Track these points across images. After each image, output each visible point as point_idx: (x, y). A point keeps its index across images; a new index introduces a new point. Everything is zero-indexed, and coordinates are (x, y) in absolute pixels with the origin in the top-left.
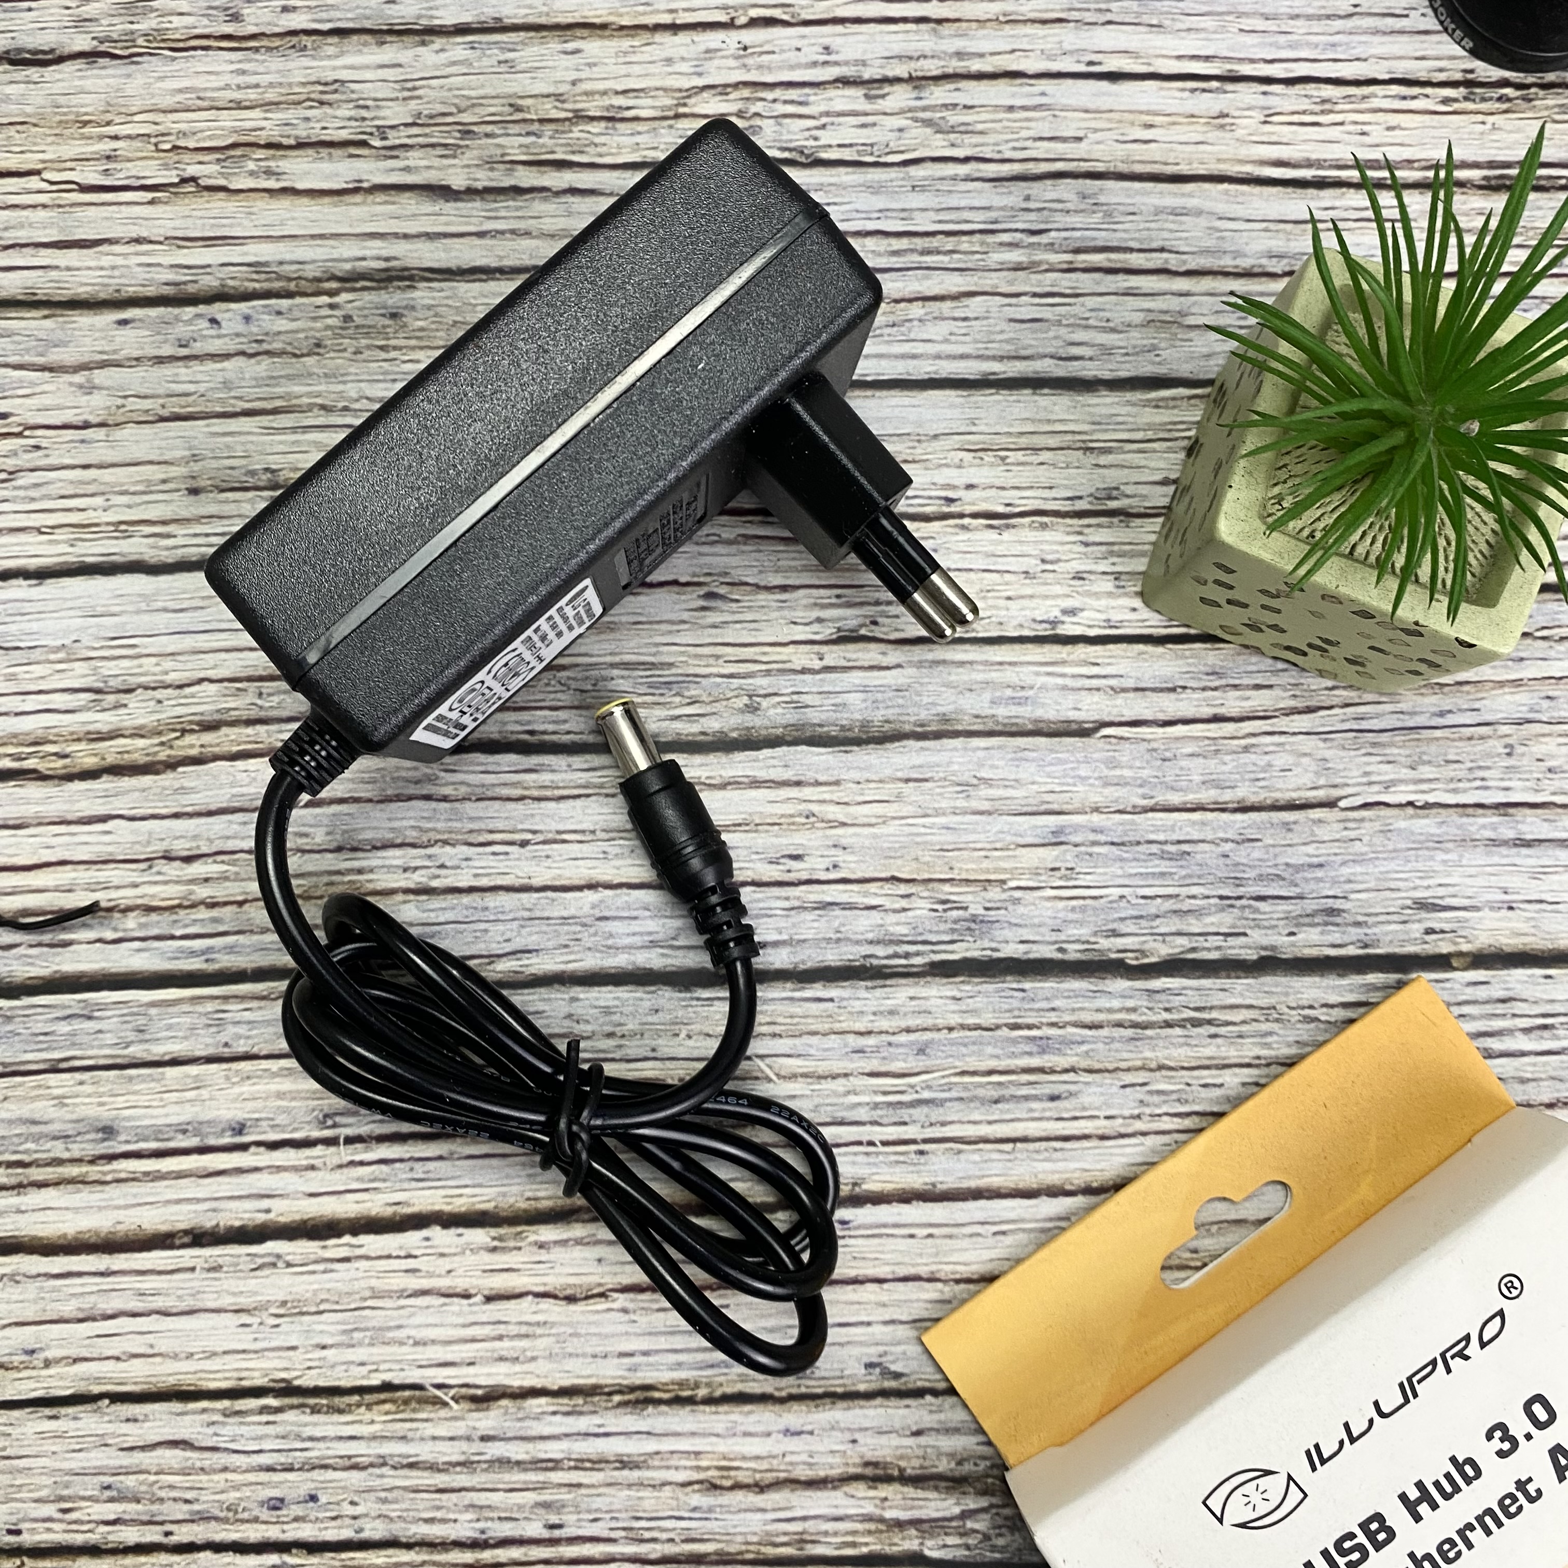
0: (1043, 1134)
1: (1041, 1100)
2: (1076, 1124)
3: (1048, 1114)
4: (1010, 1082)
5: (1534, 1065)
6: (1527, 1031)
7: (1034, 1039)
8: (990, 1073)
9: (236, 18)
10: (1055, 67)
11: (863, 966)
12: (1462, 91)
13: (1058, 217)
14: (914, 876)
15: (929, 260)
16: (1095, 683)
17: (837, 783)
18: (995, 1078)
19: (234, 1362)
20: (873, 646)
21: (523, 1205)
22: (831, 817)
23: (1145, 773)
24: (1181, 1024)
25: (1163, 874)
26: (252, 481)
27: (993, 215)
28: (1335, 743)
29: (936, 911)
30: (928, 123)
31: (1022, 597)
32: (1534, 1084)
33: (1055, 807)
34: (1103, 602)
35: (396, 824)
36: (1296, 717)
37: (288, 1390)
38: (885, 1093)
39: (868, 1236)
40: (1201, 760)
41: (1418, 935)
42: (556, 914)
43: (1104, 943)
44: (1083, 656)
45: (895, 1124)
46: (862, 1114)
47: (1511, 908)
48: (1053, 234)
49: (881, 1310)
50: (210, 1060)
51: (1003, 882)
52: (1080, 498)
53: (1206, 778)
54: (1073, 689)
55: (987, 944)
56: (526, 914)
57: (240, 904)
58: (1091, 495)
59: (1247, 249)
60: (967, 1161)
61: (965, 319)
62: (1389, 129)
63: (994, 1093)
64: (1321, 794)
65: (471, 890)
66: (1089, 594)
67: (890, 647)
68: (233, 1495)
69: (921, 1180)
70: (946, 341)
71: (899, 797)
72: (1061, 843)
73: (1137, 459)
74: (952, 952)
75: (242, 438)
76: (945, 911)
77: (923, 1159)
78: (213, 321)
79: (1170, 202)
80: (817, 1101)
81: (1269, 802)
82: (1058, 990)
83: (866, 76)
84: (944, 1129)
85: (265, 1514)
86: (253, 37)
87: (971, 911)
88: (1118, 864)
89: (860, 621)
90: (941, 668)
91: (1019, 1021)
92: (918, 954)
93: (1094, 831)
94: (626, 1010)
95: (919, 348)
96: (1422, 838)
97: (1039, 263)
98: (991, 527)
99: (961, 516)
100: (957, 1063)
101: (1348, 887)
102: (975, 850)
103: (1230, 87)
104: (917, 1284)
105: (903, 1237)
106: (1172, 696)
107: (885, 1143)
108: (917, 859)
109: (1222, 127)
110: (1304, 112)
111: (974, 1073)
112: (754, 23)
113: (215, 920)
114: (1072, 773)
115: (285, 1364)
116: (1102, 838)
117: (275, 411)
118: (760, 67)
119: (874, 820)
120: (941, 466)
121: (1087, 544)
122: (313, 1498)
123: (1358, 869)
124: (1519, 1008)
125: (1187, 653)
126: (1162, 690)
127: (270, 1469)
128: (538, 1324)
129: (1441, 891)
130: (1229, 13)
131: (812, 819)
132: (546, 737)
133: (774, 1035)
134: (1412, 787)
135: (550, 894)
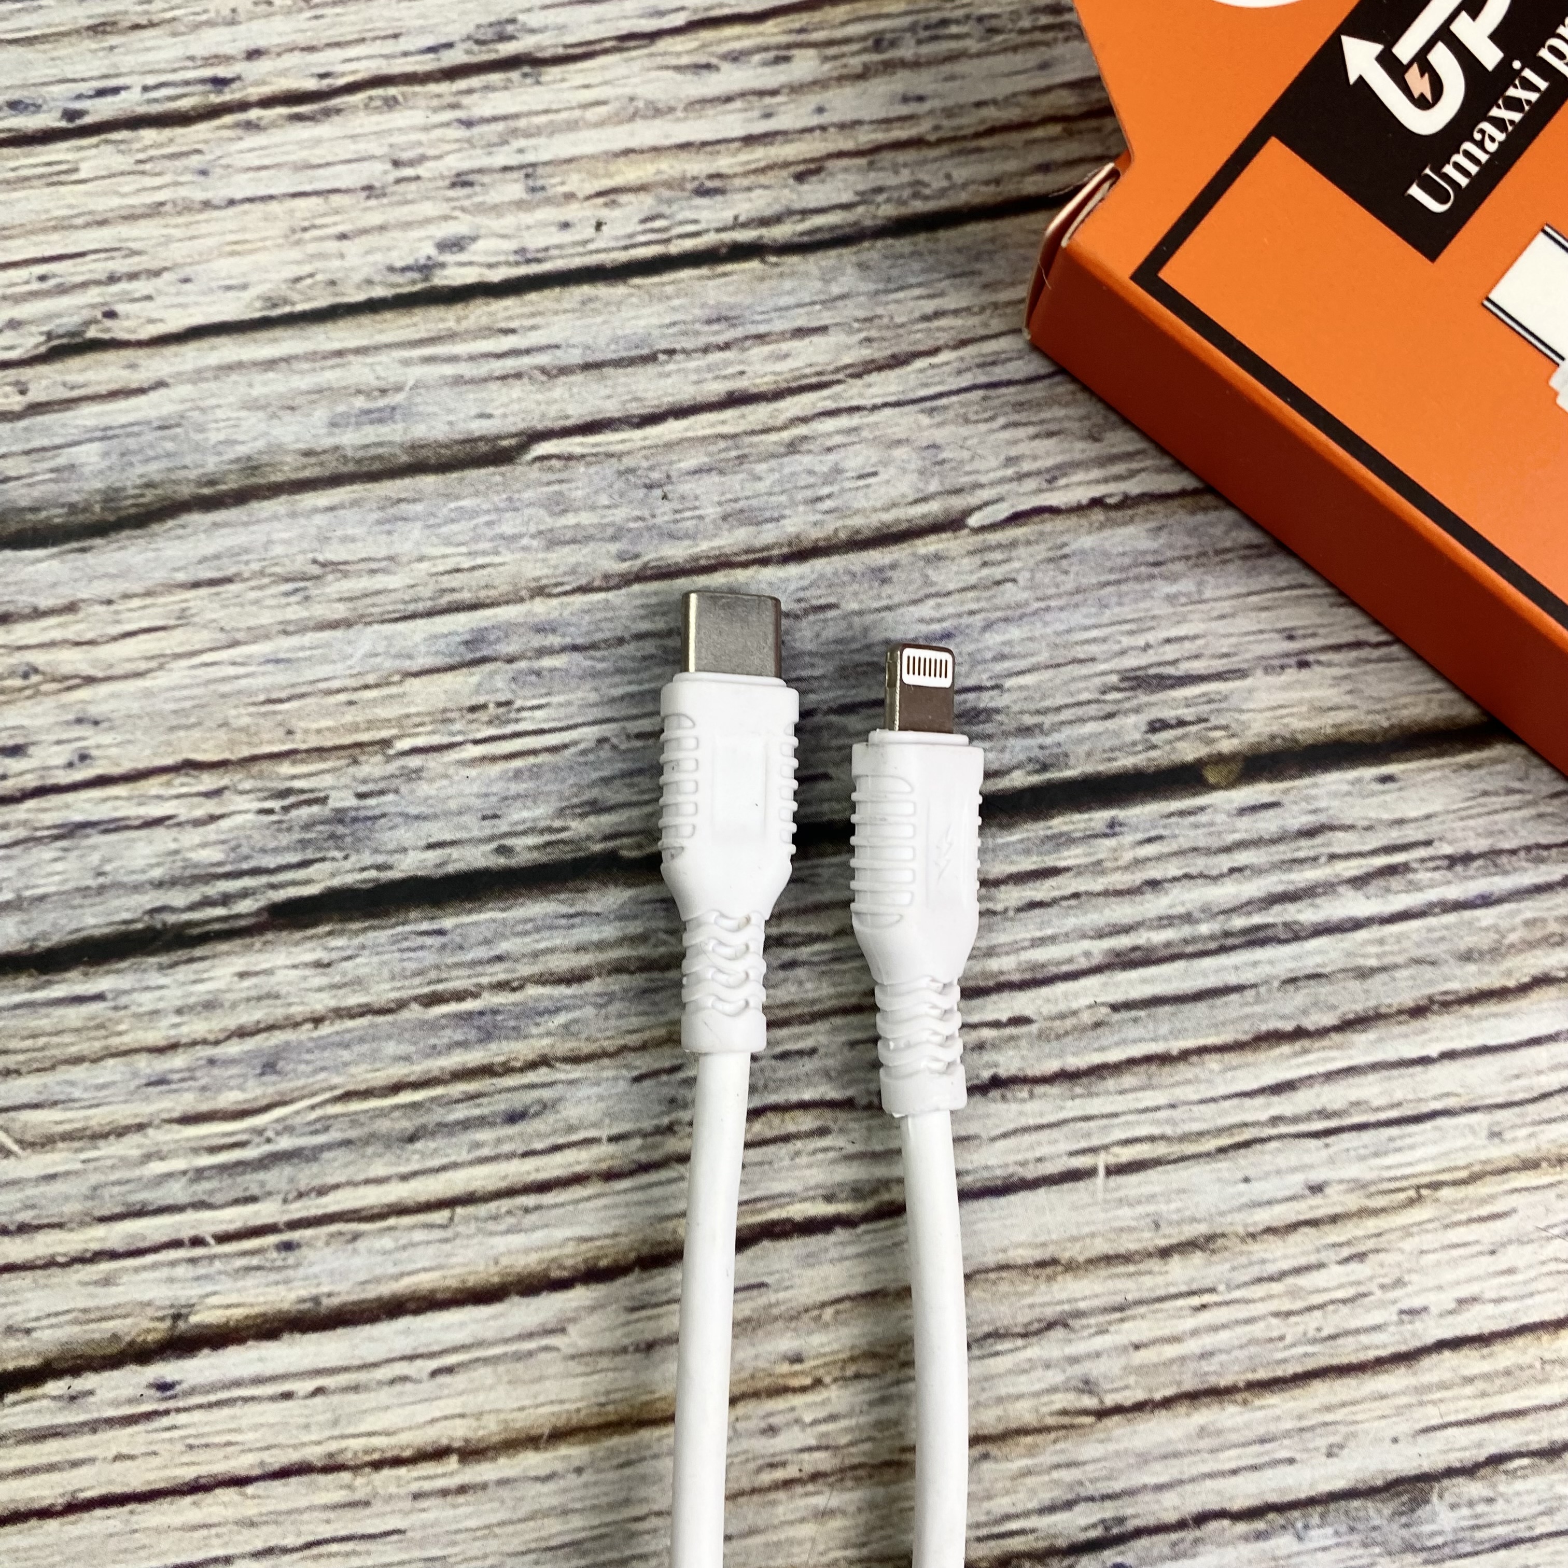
0: (503, 1185)
1: (492, 1124)
2: (558, 1158)
3: (506, 1148)
4: (433, 1100)
5: (1381, 942)
6: (1359, 882)
7: (468, 1016)
8: (396, 1088)
11: (150, 930)
14: (226, 755)
16: (510, 364)
17: (71, 608)
18: (406, 1097)
20: (110, 356)
22: (66, 669)
23: (619, 515)
28: (951, 414)
29: (270, 812)
31: (364, 232)
32: (1383, 977)
33: (466, 596)
34: (509, 221)
36: (874, 377)
38: (213, 1150)
39: (211, 1405)
40: (715, 478)
41: (1137, 736)
43: (579, 827)
44: (485, 321)
45: (236, 1202)
46: (176, 1192)
47: (1303, 665)
49: (247, 1533)
51: (386, 743)
52: (449, 45)
53: (728, 508)
54: (473, 381)
55: (367, 858)
58: (469, 38)
60: (370, 1251)
63: (406, 1124)
64: (934, 508)
66: (482, 209)
67: (141, 353)
69: (293, 1296)
71: (183, 618)
72: (484, 660)
74: (307, 882)
76: (286, 809)
77: (291, 1258)
80: (94, 1179)
81: (843, 535)
82: (504, 922)
84: (324, 1200)
87: (333, 803)
88: (589, 684)
89: (86, 314)
90: (234, 377)
91: (440, 987)
92: (245, 894)
93: (541, 629)
96: (1127, 561)
98: (299, 118)
99: (243, 106)
100: (336, 1080)
101: (1000, 667)
102: (330, 692)
104: (305, 1479)
105: (273, 1398)
106: (651, 370)
107: (223, 1238)
108: (225, 724)
111: (367, 1094)
114: (490, 533)
116: (554, 640)
119: (143, 666)
120: (198, 26)
121: (468, 124)
123: (1015, 633)
125: (669, 289)
126: (631, 362)
129: (1170, 653)
131: (35, 679)
134: (1096, 473)
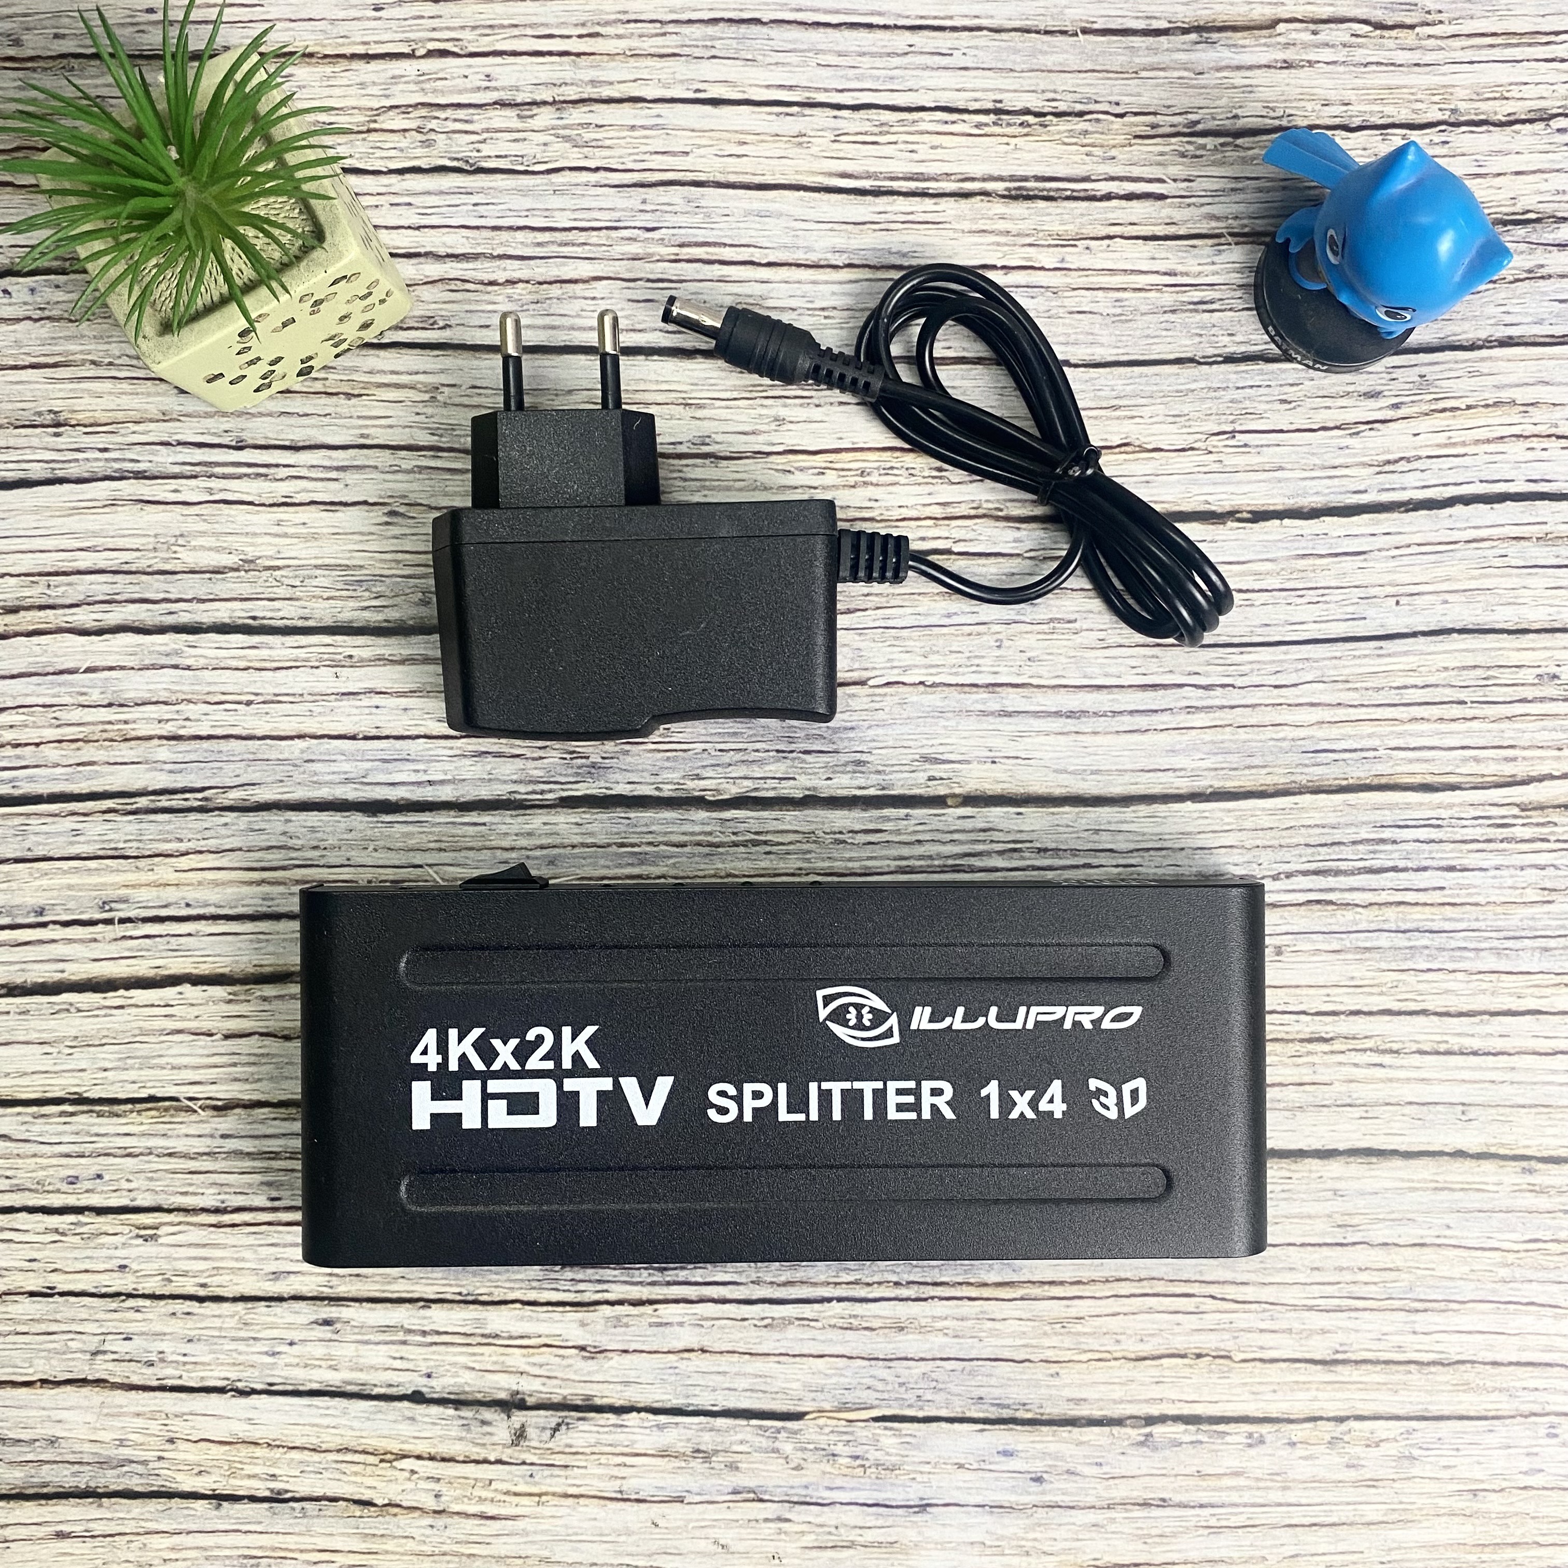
9: (17, 43)
10: (669, 94)
12: (992, 117)
13: (668, 217)
15: (566, 250)
19: (39, 1080)
21: (252, 970)
24: (744, 844)
25: (735, 734)
26: (39, 420)
27: (616, 215)
30: (567, 139)
35: (152, 687)
37: (80, 1100)
42: (273, 757)
48: (664, 231)
50: (17, 861)
56: (251, 757)
57: (37, 745)
59: (816, 246)
61: (594, 298)
62: (932, 148)
65: (209, 737)
68: (41, 1174)
70: (578, 316)
73: (723, 414)
75: (32, 386)
78: (6, 292)
79: (756, 206)
83: (519, 100)
85: (65, 1187)
86: (31, 59)
94: (328, 830)
95: (557, 321)
97: (652, 255)
103: (807, 111)
109: (800, 144)
110: (866, 133)
112: (430, 54)
113: (18, 757)
115: (76, 1081)
117: (55, 365)
118: (435, 91)
122: (99, 1176)
124: (996, 836)
127: (68, 1156)
128: (262, 1055)
130: (809, 51)
132: (265, 622)
133: (440, 850)
135: (268, 741)
